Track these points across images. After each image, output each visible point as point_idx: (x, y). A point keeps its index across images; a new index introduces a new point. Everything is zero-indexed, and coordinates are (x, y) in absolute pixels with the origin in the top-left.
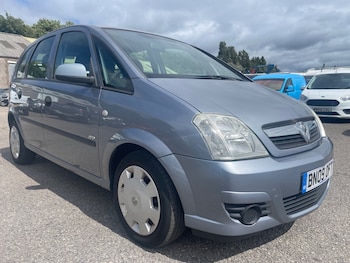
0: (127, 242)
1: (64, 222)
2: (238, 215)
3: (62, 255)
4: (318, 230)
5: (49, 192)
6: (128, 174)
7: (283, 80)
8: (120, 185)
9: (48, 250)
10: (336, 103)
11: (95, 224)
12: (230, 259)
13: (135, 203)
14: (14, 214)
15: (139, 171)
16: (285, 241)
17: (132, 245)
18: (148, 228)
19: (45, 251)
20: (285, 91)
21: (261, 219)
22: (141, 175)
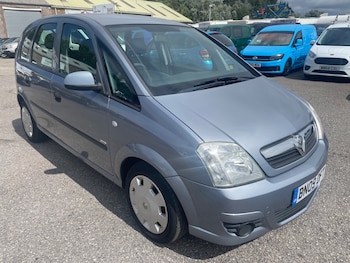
0: (140, 236)
1: (84, 213)
2: (235, 230)
3: (86, 249)
4: (305, 223)
5: (66, 177)
6: (138, 181)
7: (293, 33)
8: (131, 189)
9: (74, 244)
10: (345, 62)
11: (110, 215)
12: (227, 254)
13: (146, 207)
14: (38, 204)
15: (148, 182)
16: (275, 234)
17: (144, 238)
18: (158, 228)
19: (71, 245)
20: (294, 46)
21: (255, 230)
22: (150, 186)
